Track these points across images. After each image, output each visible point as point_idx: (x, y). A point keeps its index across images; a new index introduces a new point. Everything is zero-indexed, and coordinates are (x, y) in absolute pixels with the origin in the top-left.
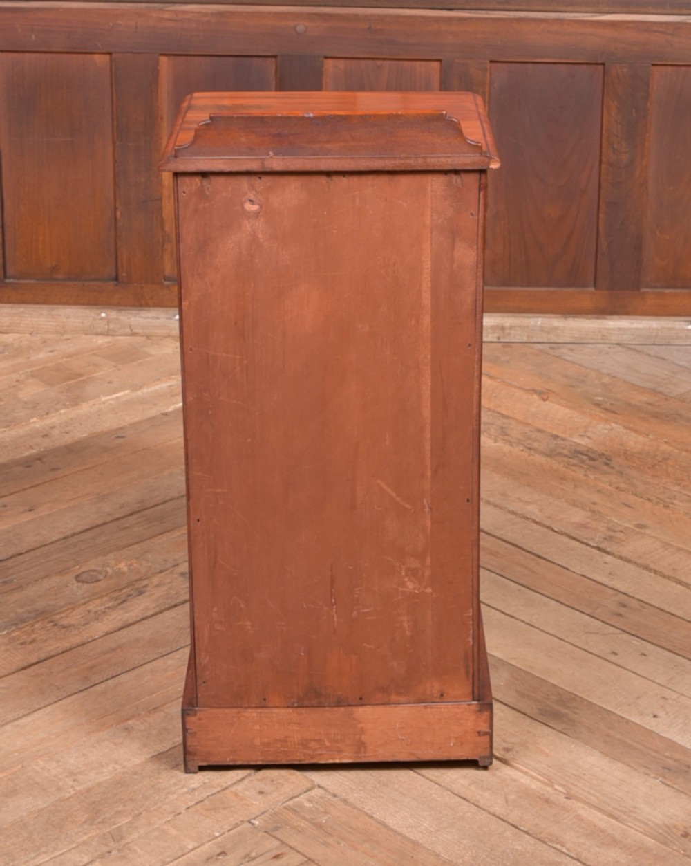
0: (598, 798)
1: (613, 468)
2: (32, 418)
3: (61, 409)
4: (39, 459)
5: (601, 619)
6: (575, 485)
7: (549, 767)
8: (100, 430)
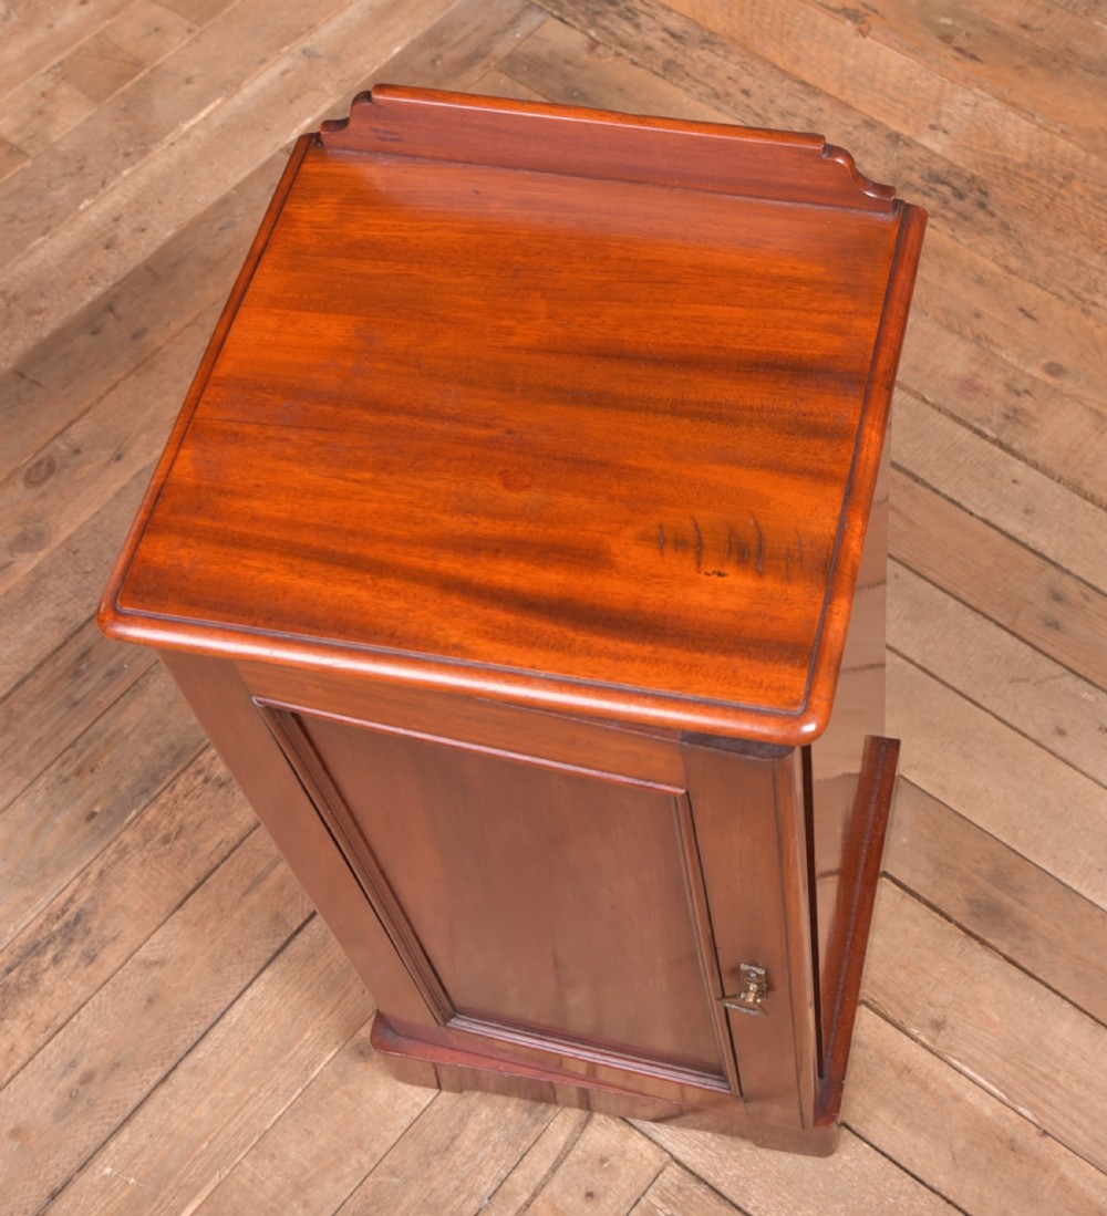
0: (1085, 1132)
1: (992, 215)
2: (81, 201)
3: (124, 168)
4: (110, 309)
5: (1029, 638)
6: (941, 267)
7: (1005, 1060)
8: (192, 215)
